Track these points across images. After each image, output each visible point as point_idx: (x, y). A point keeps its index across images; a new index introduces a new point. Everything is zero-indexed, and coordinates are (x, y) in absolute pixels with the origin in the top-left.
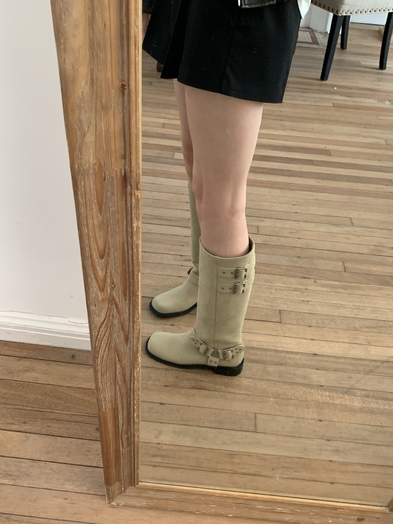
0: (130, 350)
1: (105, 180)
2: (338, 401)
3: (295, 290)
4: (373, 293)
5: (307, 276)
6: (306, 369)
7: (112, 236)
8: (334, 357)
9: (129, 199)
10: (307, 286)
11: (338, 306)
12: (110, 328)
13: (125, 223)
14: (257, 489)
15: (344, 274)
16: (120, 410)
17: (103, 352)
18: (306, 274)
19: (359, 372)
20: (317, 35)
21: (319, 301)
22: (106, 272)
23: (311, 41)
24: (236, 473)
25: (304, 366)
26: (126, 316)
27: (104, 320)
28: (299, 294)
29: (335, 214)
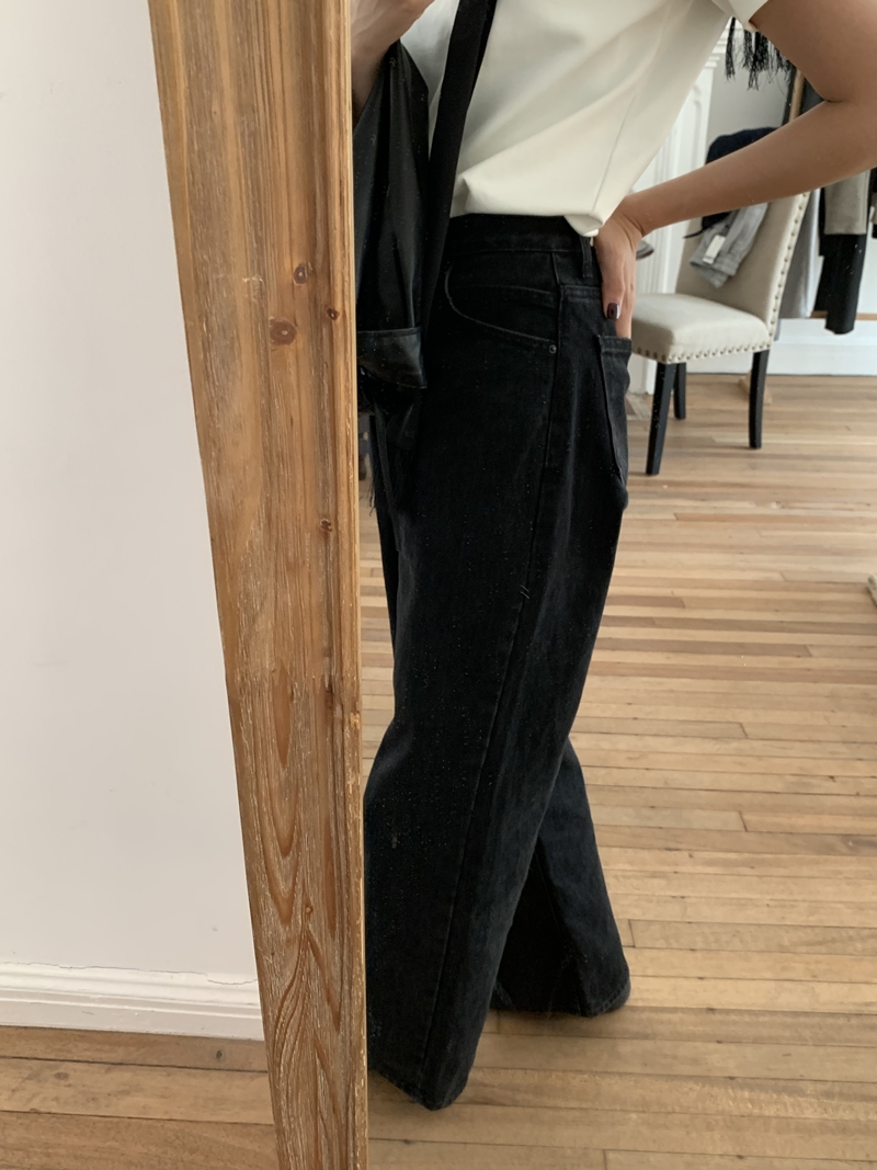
0: (344, 1041)
1: (292, 699)
2: (770, 1111)
3: (654, 875)
4: (805, 871)
5: (674, 845)
6: (698, 1044)
7: (305, 807)
8: (750, 1012)
9: (338, 731)
10: (677, 865)
11: (742, 904)
12: (304, 999)
13: (330, 780)
15: (745, 835)
17: (289, 1049)
18: (672, 841)
19: (802, 1041)
21: (703, 894)
22: (294, 884)
25: (692, 1037)
26: (335, 971)
27: (291, 984)
28: (662, 882)
29: (710, 718)
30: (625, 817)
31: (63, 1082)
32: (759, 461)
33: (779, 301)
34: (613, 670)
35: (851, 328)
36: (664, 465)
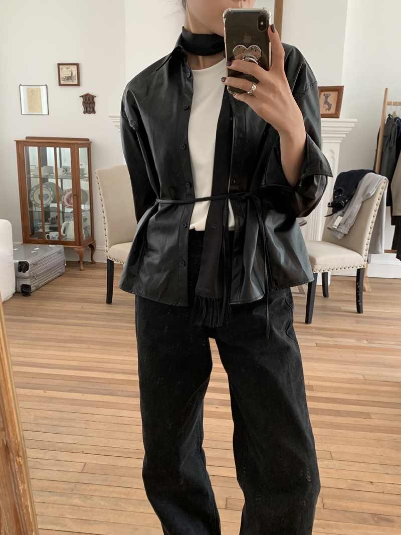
9: (12, 464)
23: (299, 292)
32: (361, 319)
33: (368, 246)
36: (314, 319)
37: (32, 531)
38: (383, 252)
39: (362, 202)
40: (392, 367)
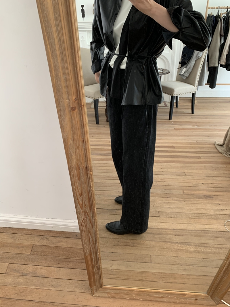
1: (80, 170)
2: (184, 248)
3: (164, 203)
4: (196, 202)
5: (169, 197)
6: (171, 236)
7: (84, 188)
9: (88, 175)
10: (169, 201)
11: (182, 209)
12: (86, 222)
13: (88, 183)
14: (153, 287)
15: (184, 195)
16: (93, 255)
17: (84, 231)
18: (169, 196)
19: (192, 235)
20: (167, 103)
21: (174, 207)
22: (83, 201)
23: (164, 106)
24: (144, 281)
25: (170, 234)
27: (83, 220)
28: (166, 204)
29: (178, 171)
30: (159, 191)
31: (48, 240)
32: (194, 116)
33: (198, 82)
34: (159, 162)
35: (215, 87)
36: (173, 118)
37: (94, 200)
38: (204, 84)
39: (196, 61)
40: (209, 137)
